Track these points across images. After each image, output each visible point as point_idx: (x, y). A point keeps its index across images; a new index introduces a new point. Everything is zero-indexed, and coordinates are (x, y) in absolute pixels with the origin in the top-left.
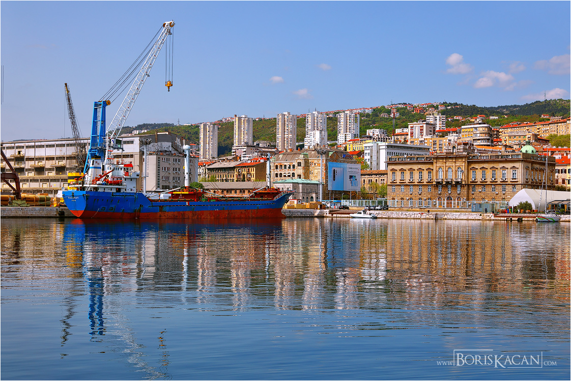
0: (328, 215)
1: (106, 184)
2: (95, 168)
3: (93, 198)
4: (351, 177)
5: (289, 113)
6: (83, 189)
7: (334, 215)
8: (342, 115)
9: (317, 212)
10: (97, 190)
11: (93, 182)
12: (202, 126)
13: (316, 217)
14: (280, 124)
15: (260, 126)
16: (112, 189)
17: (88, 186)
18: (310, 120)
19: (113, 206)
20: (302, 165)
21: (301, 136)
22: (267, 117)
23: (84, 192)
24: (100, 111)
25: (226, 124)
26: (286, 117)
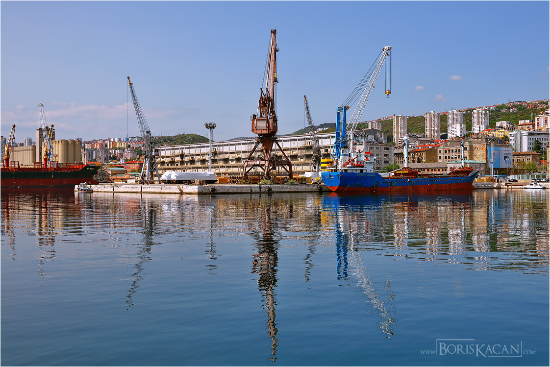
0: (504, 187)
1: (353, 167)
2: (344, 155)
3: (345, 177)
4: (505, 157)
5: (435, 113)
6: (336, 171)
7: (510, 187)
8: (475, 112)
9: (496, 185)
10: (346, 172)
11: (344, 166)
12: (370, 124)
13: (495, 188)
14: (428, 120)
15: (411, 122)
16: (357, 171)
17: (340, 168)
18: (450, 116)
19: (359, 183)
20: (468, 149)
21: (444, 129)
22: (415, 116)
23: (338, 173)
24: (342, 114)
25: (385, 121)
26: (432, 115)
